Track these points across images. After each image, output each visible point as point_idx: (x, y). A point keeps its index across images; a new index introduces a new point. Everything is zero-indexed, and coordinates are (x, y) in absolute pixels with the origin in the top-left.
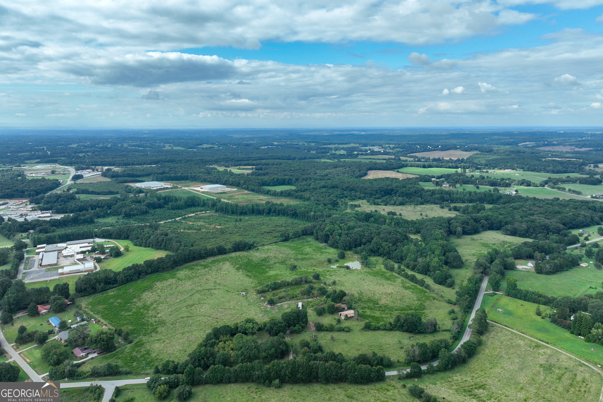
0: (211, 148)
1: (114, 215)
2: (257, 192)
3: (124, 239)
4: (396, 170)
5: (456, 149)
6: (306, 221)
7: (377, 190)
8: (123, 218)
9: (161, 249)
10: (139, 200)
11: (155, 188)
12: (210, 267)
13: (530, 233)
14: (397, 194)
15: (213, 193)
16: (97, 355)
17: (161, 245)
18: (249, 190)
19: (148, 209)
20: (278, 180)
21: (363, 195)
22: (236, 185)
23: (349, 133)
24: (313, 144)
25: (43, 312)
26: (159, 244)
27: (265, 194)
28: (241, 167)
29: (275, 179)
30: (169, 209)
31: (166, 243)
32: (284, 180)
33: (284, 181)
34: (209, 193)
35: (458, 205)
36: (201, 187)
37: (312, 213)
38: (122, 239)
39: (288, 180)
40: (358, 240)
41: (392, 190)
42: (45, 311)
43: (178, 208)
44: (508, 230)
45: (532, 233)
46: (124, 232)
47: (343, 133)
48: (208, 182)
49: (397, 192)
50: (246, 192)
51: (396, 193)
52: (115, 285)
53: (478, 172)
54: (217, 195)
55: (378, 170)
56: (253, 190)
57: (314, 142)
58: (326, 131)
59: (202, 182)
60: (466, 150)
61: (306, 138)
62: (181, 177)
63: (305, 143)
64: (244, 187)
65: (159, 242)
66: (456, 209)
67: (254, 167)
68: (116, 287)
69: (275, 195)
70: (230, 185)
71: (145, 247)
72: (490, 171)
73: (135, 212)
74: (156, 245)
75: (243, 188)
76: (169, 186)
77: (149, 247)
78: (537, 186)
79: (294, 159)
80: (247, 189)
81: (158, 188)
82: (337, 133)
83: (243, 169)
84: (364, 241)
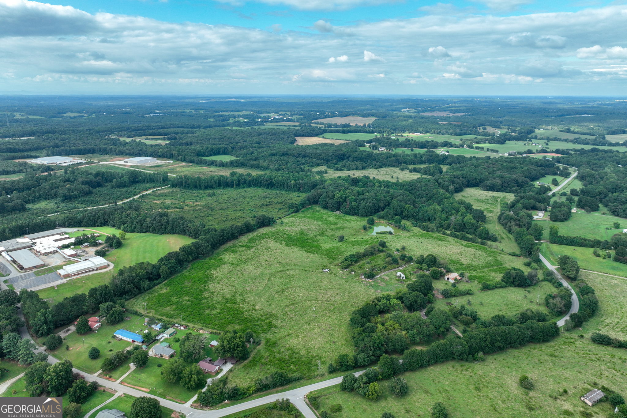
0: (80, 117)
1: (46, 199)
2: (197, 163)
3: (101, 226)
4: (321, 136)
5: (353, 115)
6: (286, 191)
7: (331, 156)
8: (63, 201)
9: (166, 233)
10: (67, 178)
11: (66, 164)
12: (253, 247)
13: (505, 188)
14: (351, 159)
15: (147, 167)
16: (231, 366)
17: (165, 228)
18: (187, 162)
19: (91, 188)
20: (213, 149)
21: (319, 161)
22: (168, 156)
23: (227, 100)
24: (202, 112)
25: (95, 326)
26: (163, 227)
27: (209, 165)
28: (149, 137)
29: (209, 148)
30: (113, 187)
31: (173, 225)
32: (219, 149)
33: (219, 151)
34: (141, 167)
35: (417, 166)
36: (125, 160)
37: (293, 182)
38: (98, 226)
39: (223, 149)
40: (376, 205)
41: (344, 155)
42: (98, 324)
43: (122, 185)
44: (487, 186)
45: (507, 187)
46: (99, 216)
47: (221, 100)
48: (126, 155)
49: (350, 156)
50: (184, 164)
51: (348, 158)
52: (159, 281)
53: (393, 136)
54: (153, 169)
55: (302, 136)
56: (192, 162)
57: (203, 110)
58: (202, 98)
59: (117, 155)
60: (364, 116)
61: (187, 105)
62: (85, 150)
63: (193, 111)
64: (180, 158)
65: (162, 225)
66: (415, 170)
67: (166, 137)
68: (160, 283)
69: (223, 166)
70: (160, 156)
71: (141, 232)
72: (404, 135)
73: (76, 193)
74: (159, 229)
75: (178, 160)
76: (83, 162)
77: (147, 232)
78: (458, 147)
79: (199, 127)
80: (184, 160)
81: (70, 163)
82: (213, 100)
83: (152, 139)
84: (382, 205)
